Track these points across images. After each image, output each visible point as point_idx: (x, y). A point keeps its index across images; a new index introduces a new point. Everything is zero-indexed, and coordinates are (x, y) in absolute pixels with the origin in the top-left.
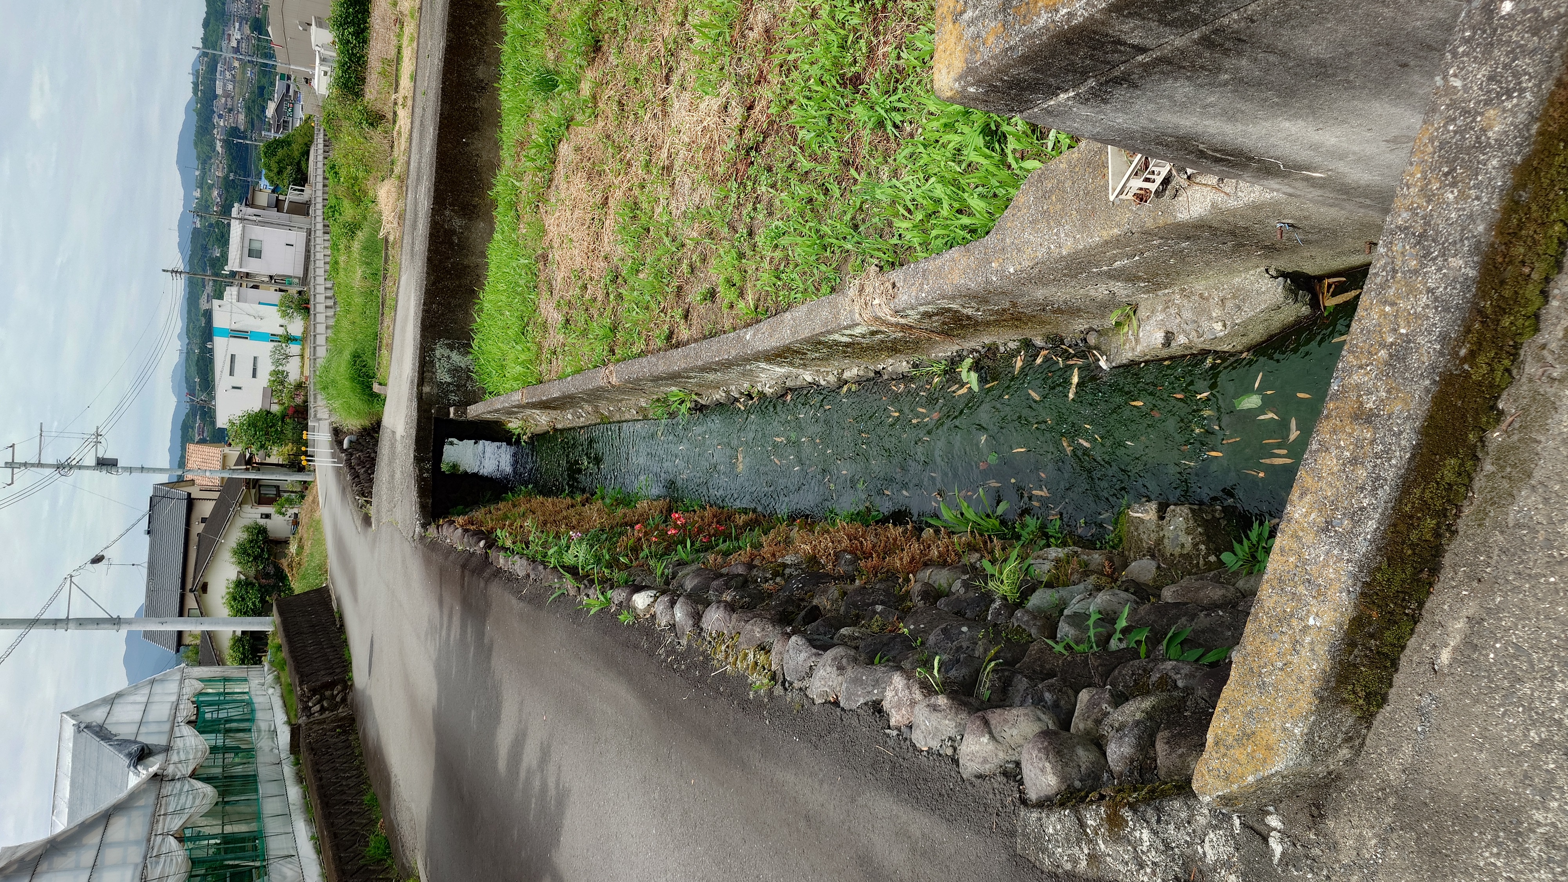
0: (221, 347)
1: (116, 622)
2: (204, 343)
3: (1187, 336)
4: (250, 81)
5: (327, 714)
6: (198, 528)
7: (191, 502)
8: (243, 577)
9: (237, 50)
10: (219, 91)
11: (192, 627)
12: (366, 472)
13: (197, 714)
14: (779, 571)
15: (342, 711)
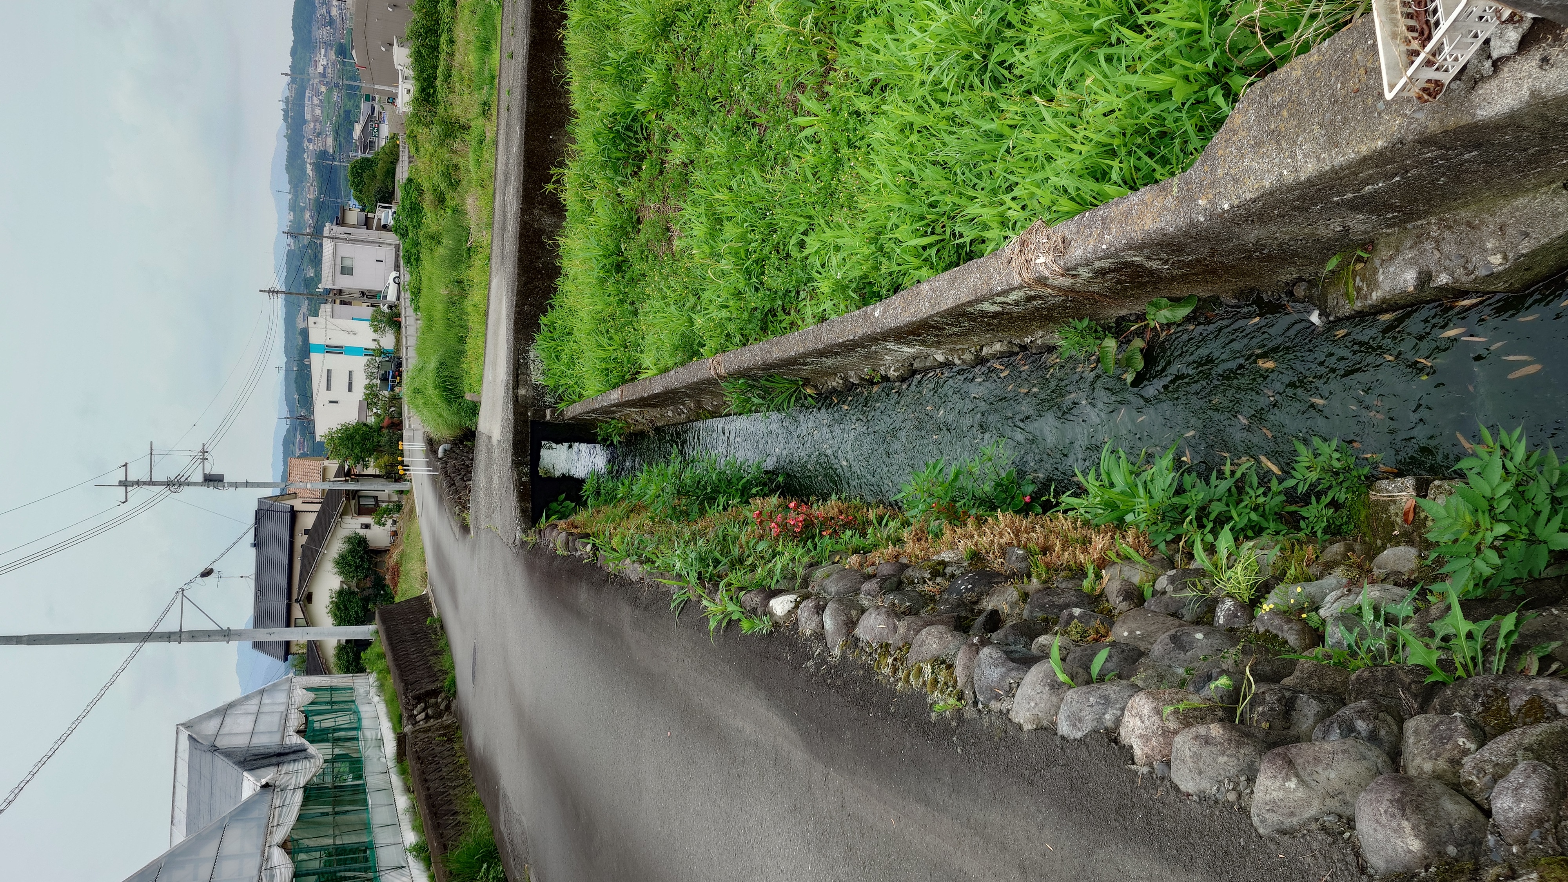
0: (318, 362)
1: (226, 635)
2: (301, 361)
3: (1452, 274)
4: (336, 105)
5: (432, 722)
6: (301, 539)
7: (294, 515)
8: (345, 586)
9: (323, 75)
10: (308, 117)
11: (298, 636)
12: (462, 479)
13: (306, 724)
14: (938, 570)
15: (447, 719)
